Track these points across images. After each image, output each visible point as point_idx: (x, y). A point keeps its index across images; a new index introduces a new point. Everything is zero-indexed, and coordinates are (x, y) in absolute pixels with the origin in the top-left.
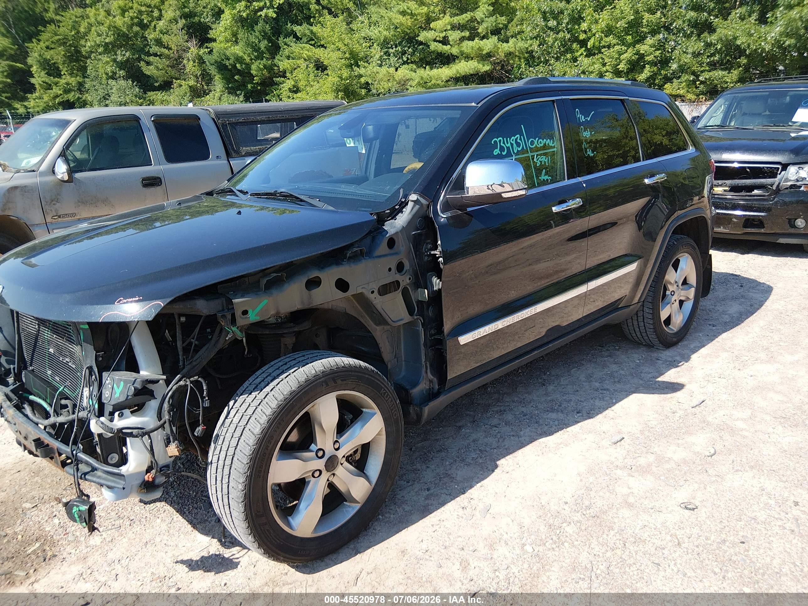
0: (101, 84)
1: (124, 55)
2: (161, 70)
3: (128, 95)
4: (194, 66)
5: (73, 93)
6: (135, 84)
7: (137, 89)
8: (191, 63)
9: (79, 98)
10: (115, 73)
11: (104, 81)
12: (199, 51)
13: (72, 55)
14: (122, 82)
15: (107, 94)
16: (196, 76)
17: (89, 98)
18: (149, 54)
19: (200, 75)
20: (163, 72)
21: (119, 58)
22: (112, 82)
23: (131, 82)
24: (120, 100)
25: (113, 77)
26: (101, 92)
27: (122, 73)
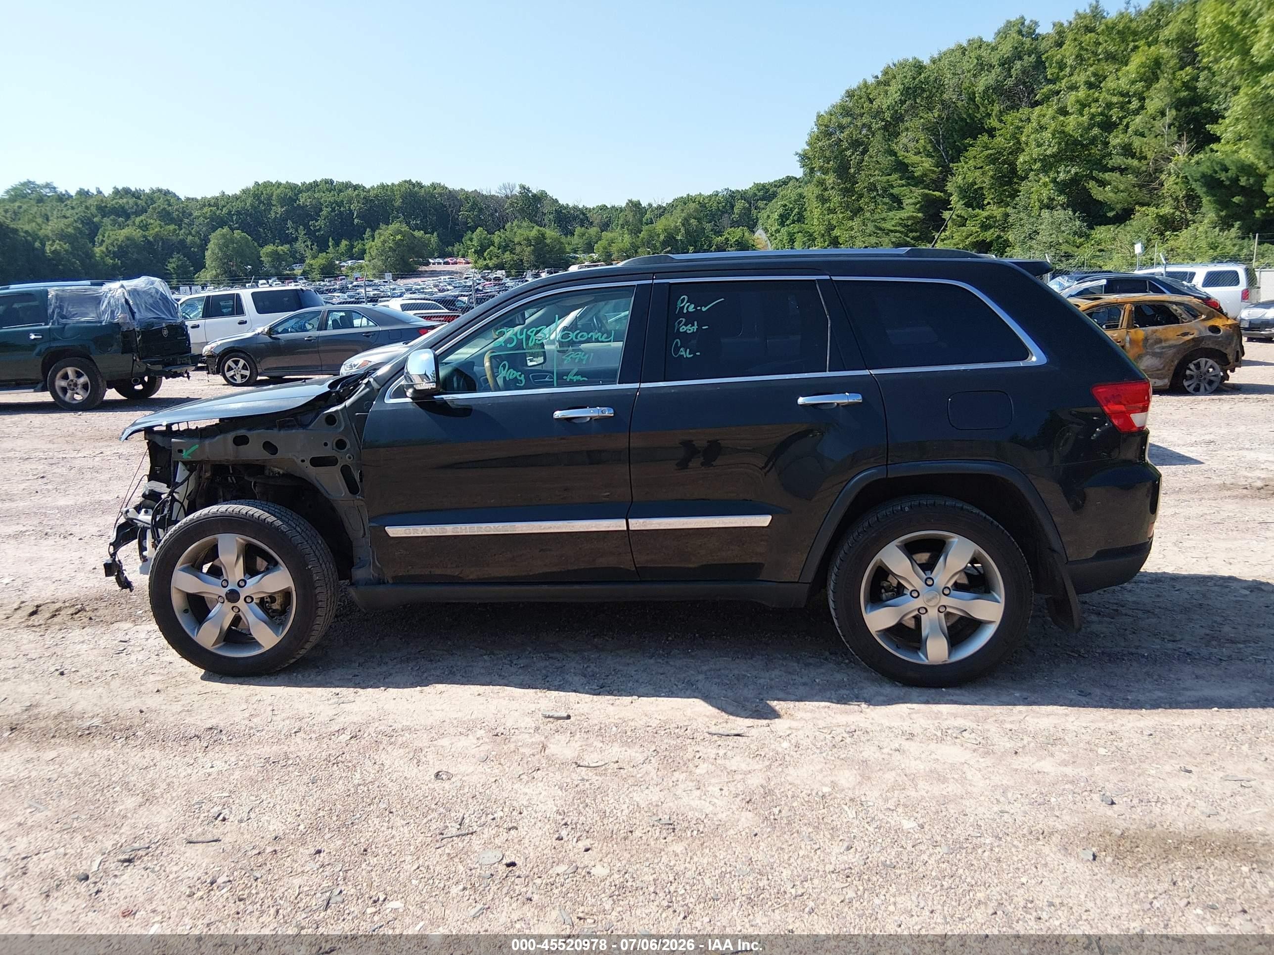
0: (1029, 216)
1: (1069, 171)
2: (1122, 191)
3: (1063, 232)
4: (1177, 184)
5: (992, 230)
6: (1077, 214)
7: (1078, 223)
8: (1173, 178)
9: (999, 237)
10: (1052, 200)
11: (1035, 212)
12: (1190, 160)
13: (1004, 176)
14: (1060, 214)
15: (1035, 231)
16: (1176, 199)
17: (1011, 238)
18: (1105, 169)
19: (1183, 197)
20: (1125, 195)
21: (1062, 176)
22: (1045, 213)
23: (1070, 213)
24: (1050, 240)
25: (1049, 206)
26: (1027, 229)
27: (1062, 199)
